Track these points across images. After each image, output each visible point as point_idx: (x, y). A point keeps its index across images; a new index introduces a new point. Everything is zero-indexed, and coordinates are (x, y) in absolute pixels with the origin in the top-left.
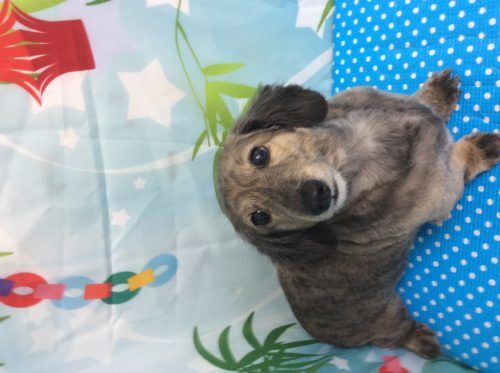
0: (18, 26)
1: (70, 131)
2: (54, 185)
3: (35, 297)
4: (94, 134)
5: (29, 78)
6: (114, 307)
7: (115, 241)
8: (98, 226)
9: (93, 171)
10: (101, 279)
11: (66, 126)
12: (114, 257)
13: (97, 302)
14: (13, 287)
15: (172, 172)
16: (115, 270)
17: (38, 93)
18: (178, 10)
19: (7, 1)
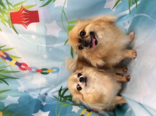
0: (24, 12)
1: (34, 35)
3: (26, 69)
6: (43, 75)
9: (39, 45)
13: (39, 73)
14: (21, 65)
17: (26, 27)
18: (64, 7)
19: (22, 6)
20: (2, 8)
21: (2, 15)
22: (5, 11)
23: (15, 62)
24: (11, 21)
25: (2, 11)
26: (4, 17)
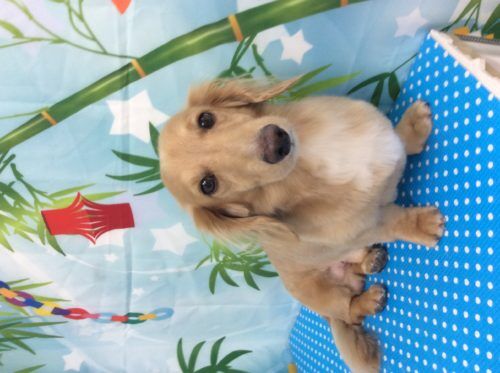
0: (85, 208)
1: (112, 255)
2: (99, 276)
4: (128, 256)
5: (89, 232)
6: (129, 325)
7: (132, 301)
8: (124, 294)
9: (124, 272)
10: (122, 313)
11: (110, 252)
12: (132, 306)
13: (118, 322)
14: (70, 313)
15: (180, 274)
16: (132, 311)
17: (94, 238)
19: (79, 195)
20: (10, 201)
21: (16, 219)
22: (22, 208)
23: (51, 309)
24: (46, 230)
25: (14, 208)
26: (21, 222)
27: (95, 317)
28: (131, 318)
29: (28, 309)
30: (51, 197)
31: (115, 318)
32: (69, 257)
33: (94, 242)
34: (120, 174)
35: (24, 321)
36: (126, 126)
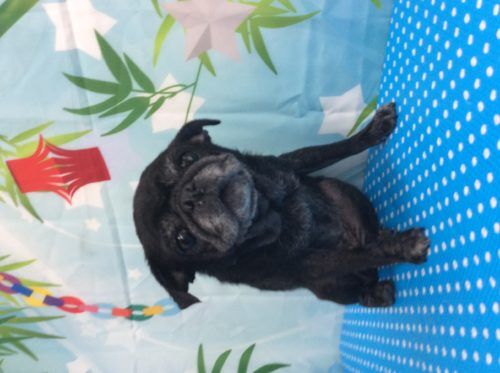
0: (51, 155)
1: (94, 220)
2: (86, 250)
3: (79, 309)
4: (112, 222)
5: (62, 188)
6: (134, 323)
7: (132, 287)
9: (112, 245)
10: (124, 306)
11: (90, 217)
12: (132, 296)
13: (121, 319)
14: (64, 303)
16: (134, 302)
17: (69, 197)
19: (41, 139)
23: (42, 299)
27: (94, 309)
28: (136, 313)
29: (18, 297)
30: (12, 142)
31: (117, 312)
32: (47, 224)
33: (70, 202)
34: (78, 107)
35: (19, 315)
36: (71, 37)
